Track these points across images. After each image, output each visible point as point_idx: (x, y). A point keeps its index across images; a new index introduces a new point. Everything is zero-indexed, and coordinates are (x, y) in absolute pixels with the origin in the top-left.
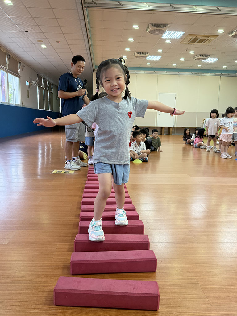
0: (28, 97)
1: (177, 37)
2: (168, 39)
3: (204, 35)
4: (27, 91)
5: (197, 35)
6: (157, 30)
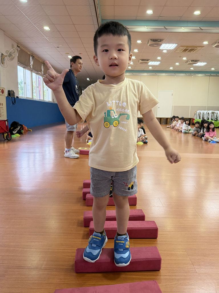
1: (172, 48)
2: (165, 50)
3: (193, 46)
5: (187, 46)
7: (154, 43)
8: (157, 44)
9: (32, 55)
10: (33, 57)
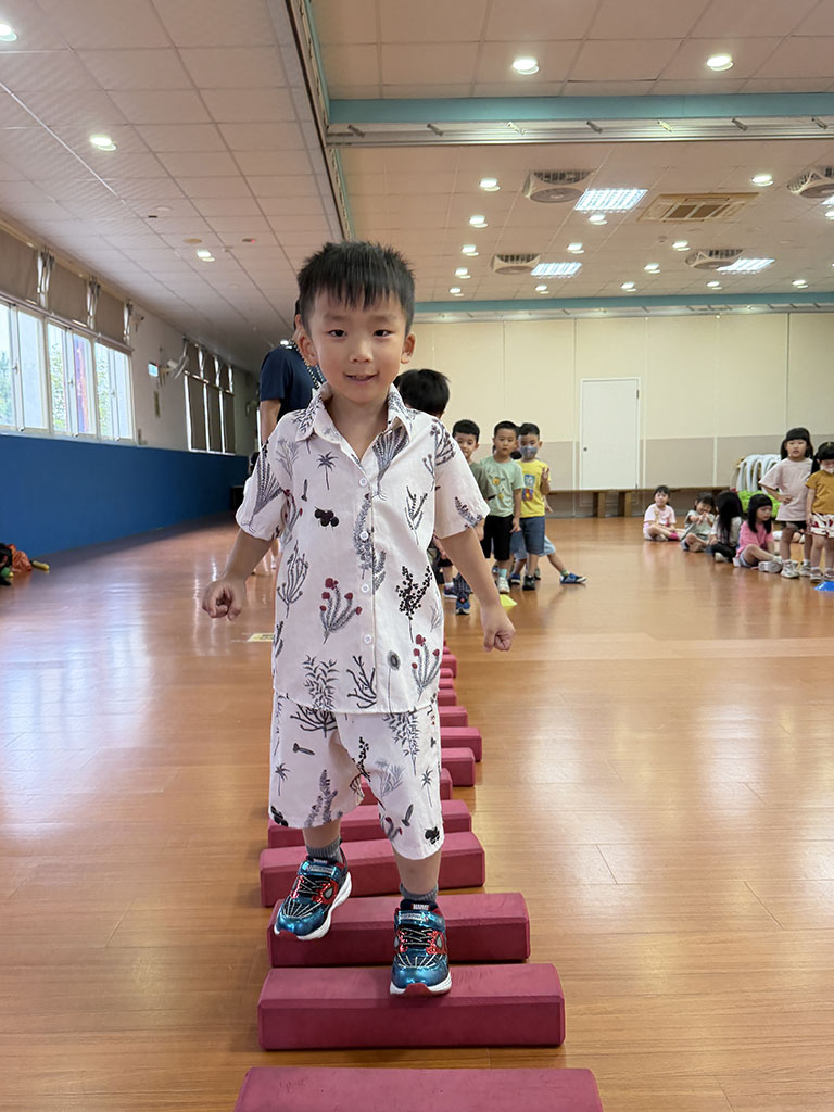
0: (158, 412)
1: (624, 204)
2: (596, 212)
3: (712, 195)
4: (153, 395)
5: (687, 197)
6: (556, 191)
7: (551, 186)
8: (564, 192)
9: (42, 254)
10: (49, 260)
